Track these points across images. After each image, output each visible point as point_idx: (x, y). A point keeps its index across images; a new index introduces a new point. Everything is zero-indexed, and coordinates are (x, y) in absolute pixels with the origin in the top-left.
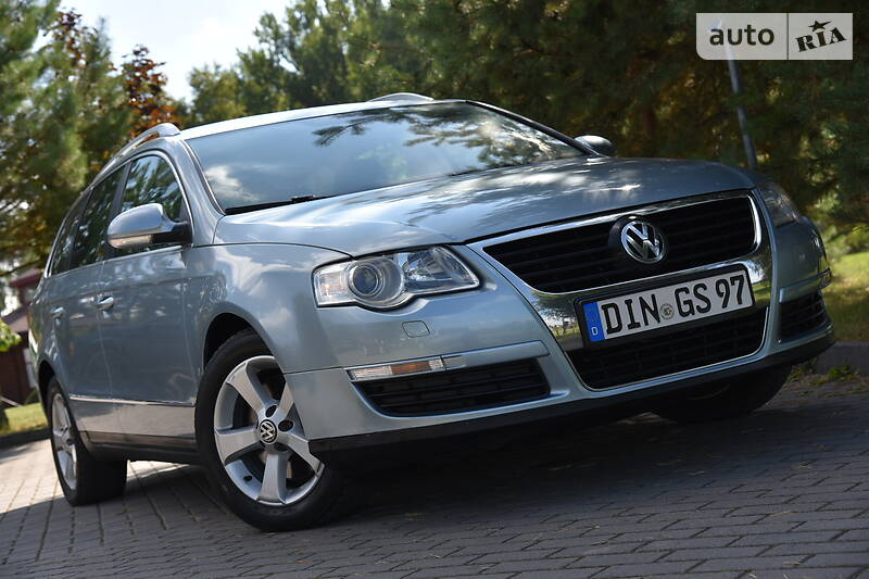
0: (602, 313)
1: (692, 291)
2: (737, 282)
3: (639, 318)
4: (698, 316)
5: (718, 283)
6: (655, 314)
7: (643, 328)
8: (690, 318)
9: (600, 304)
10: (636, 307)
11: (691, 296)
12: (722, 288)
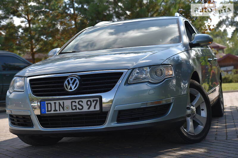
0: (46, 105)
1: (77, 102)
2: (95, 102)
3: (57, 108)
4: (78, 111)
5: (88, 101)
6: (63, 108)
7: (58, 112)
8: (75, 111)
9: (46, 102)
10: (57, 105)
11: (77, 104)
12: (89, 103)
